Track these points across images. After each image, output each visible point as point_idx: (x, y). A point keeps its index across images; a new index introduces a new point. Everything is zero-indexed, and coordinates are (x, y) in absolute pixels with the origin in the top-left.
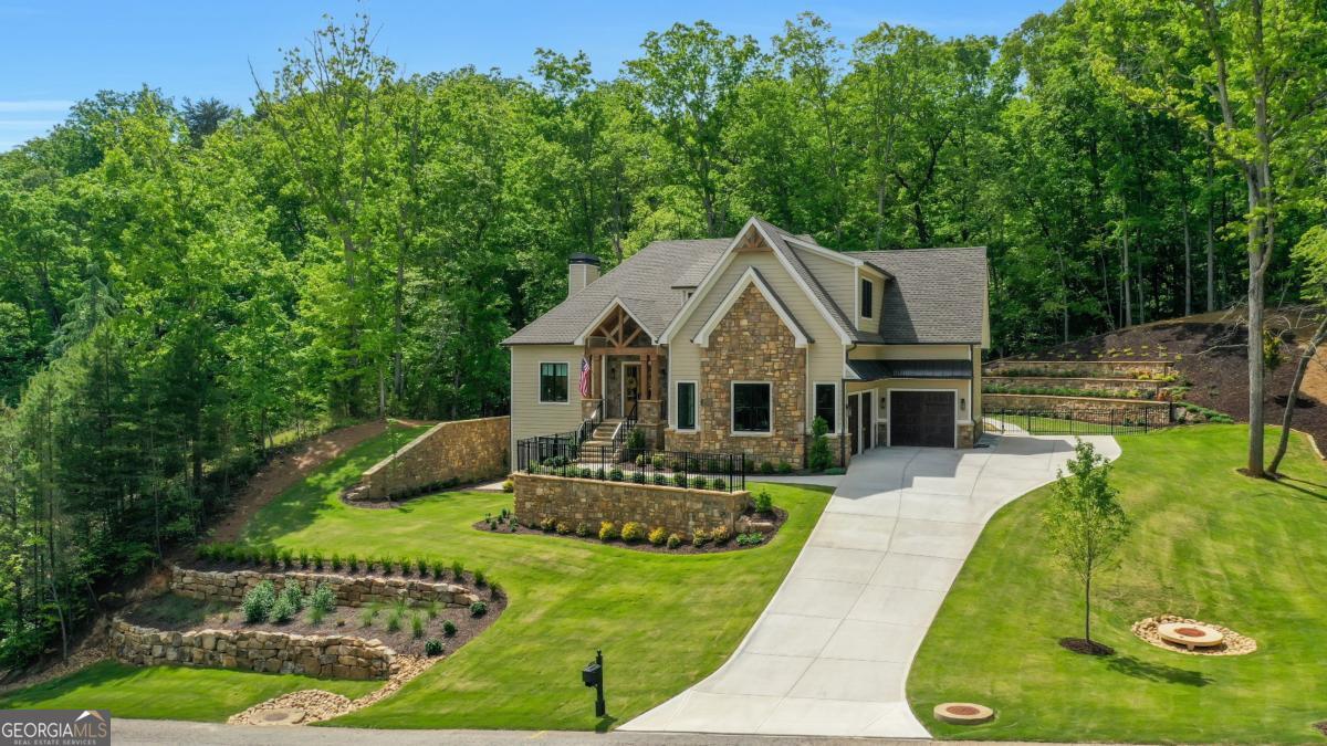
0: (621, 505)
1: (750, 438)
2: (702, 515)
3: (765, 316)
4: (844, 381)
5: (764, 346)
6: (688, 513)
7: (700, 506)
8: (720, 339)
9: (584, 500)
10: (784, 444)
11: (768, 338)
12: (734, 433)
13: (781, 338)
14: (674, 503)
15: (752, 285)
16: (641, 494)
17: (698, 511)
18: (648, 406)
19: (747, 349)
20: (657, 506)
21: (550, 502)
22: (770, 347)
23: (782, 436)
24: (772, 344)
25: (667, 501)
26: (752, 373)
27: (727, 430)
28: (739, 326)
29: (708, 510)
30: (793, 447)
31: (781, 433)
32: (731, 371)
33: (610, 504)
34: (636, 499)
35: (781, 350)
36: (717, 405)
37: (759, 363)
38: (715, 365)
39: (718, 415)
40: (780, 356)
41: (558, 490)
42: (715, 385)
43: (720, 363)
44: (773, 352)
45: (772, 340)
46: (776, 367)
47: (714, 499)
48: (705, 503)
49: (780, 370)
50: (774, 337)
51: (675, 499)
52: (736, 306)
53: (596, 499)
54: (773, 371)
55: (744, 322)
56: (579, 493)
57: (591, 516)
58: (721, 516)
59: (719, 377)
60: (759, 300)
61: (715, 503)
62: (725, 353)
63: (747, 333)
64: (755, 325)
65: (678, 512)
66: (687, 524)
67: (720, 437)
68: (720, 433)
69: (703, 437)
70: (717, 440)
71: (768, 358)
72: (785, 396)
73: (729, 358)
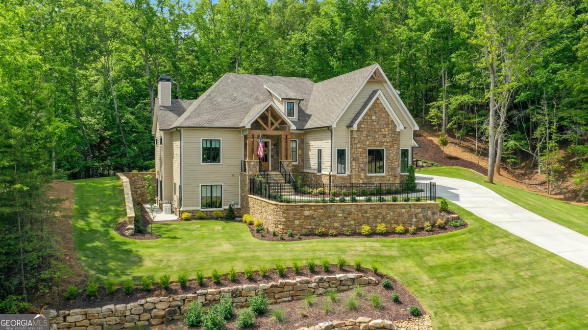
0: (368, 215)
1: (377, 176)
2: (420, 215)
3: (383, 115)
4: (412, 148)
5: (383, 130)
6: (412, 215)
7: (420, 210)
8: (363, 126)
9: (341, 215)
10: (391, 179)
11: (385, 126)
12: (369, 175)
13: (390, 126)
14: (403, 210)
15: (378, 99)
16: (382, 208)
17: (418, 213)
18: (287, 163)
19: (375, 132)
20: (392, 213)
21: (314, 218)
22: (385, 131)
23: (391, 175)
24: (386, 129)
25: (399, 210)
26: (378, 143)
27: (365, 173)
28: (371, 119)
29: (424, 212)
30: (395, 180)
31: (390, 173)
32: (368, 143)
33: (360, 215)
34: (378, 211)
35: (391, 132)
36: (361, 160)
37: (381, 139)
38: (360, 139)
39: (362, 166)
40: (390, 135)
41: (321, 211)
42: (360, 150)
43: (362, 138)
44: (387, 133)
45: (386, 127)
46: (388, 141)
47: (428, 206)
48: (422, 208)
49: (390, 142)
50: (388, 126)
51: (404, 208)
52: (370, 109)
53: (350, 213)
54: (387, 143)
55: (374, 118)
56: (337, 211)
57: (346, 223)
58: (432, 214)
59: (362, 146)
60: (381, 106)
61: (429, 208)
62: (365, 133)
63: (375, 123)
64: (379, 119)
65: (406, 215)
66: (411, 221)
67: (363, 177)
68: (362, 175)
69: (354, 177)
70: (361, 179)
71: (385, 136)
72: (392, 155)
73: (367, 136)
